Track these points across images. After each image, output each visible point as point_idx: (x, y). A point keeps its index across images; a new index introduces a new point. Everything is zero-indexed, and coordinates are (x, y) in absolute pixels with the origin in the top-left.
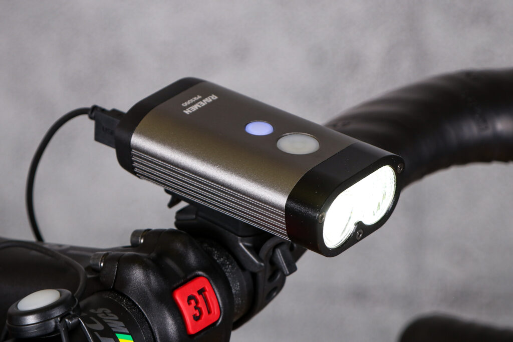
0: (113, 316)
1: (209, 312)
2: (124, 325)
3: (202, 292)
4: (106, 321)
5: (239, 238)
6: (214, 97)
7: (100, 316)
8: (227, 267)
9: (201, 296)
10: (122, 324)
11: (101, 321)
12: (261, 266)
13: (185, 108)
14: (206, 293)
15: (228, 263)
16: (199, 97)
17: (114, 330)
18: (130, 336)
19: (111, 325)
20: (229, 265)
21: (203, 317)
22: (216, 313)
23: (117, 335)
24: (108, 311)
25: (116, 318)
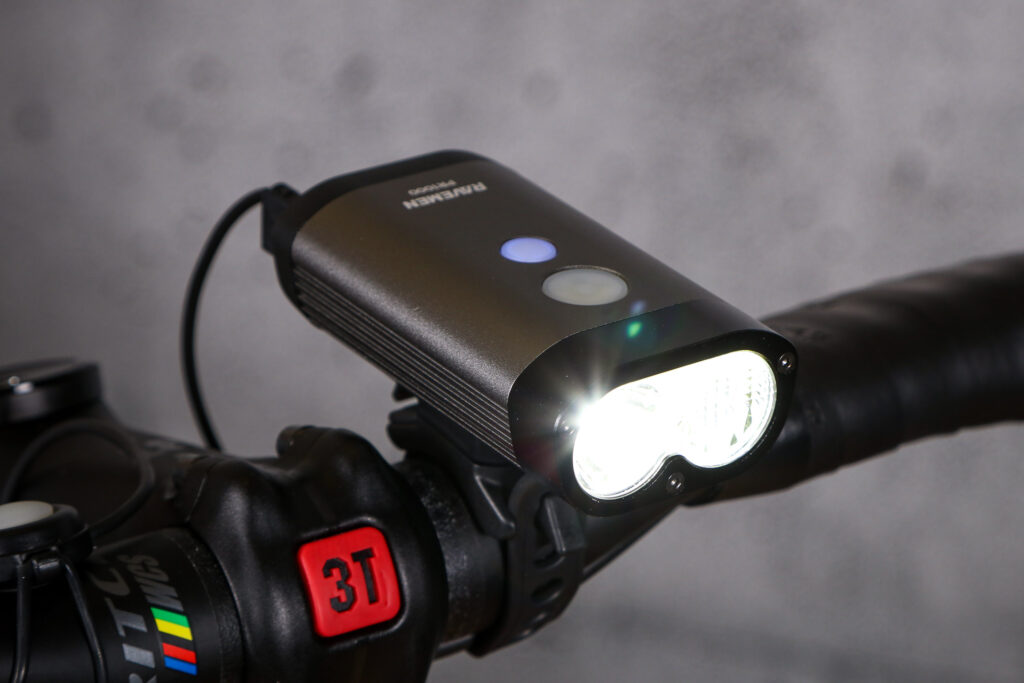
0: (156, 574)
1: (373, 599)
2: (175, 595)
3: (363, 557)
4: (140, 580)
5: (476, 466)
6: (480, 187)
7: (132, 568)
8: (447, 520)
9: (358, 564)
10: (172, 592)
11: (129, 578)
12: (509, 528)
13: (409, 198)
14: (373, 560)
15: (451, 513)
16: (452, 183)
17: (150, 600)
18: (184, 619)
19: (145, 590)
20: (452, 517)
21: (356, 607)
22: (389, 603)
23: (156, 612)
24: (153, 562)
25: (165, 577)
